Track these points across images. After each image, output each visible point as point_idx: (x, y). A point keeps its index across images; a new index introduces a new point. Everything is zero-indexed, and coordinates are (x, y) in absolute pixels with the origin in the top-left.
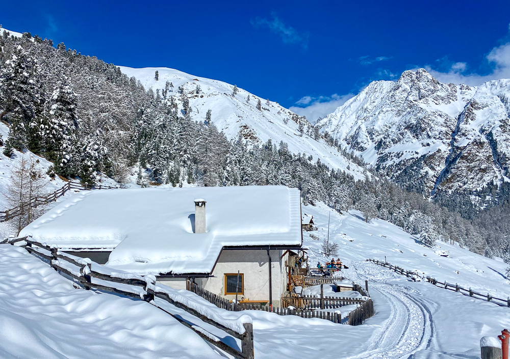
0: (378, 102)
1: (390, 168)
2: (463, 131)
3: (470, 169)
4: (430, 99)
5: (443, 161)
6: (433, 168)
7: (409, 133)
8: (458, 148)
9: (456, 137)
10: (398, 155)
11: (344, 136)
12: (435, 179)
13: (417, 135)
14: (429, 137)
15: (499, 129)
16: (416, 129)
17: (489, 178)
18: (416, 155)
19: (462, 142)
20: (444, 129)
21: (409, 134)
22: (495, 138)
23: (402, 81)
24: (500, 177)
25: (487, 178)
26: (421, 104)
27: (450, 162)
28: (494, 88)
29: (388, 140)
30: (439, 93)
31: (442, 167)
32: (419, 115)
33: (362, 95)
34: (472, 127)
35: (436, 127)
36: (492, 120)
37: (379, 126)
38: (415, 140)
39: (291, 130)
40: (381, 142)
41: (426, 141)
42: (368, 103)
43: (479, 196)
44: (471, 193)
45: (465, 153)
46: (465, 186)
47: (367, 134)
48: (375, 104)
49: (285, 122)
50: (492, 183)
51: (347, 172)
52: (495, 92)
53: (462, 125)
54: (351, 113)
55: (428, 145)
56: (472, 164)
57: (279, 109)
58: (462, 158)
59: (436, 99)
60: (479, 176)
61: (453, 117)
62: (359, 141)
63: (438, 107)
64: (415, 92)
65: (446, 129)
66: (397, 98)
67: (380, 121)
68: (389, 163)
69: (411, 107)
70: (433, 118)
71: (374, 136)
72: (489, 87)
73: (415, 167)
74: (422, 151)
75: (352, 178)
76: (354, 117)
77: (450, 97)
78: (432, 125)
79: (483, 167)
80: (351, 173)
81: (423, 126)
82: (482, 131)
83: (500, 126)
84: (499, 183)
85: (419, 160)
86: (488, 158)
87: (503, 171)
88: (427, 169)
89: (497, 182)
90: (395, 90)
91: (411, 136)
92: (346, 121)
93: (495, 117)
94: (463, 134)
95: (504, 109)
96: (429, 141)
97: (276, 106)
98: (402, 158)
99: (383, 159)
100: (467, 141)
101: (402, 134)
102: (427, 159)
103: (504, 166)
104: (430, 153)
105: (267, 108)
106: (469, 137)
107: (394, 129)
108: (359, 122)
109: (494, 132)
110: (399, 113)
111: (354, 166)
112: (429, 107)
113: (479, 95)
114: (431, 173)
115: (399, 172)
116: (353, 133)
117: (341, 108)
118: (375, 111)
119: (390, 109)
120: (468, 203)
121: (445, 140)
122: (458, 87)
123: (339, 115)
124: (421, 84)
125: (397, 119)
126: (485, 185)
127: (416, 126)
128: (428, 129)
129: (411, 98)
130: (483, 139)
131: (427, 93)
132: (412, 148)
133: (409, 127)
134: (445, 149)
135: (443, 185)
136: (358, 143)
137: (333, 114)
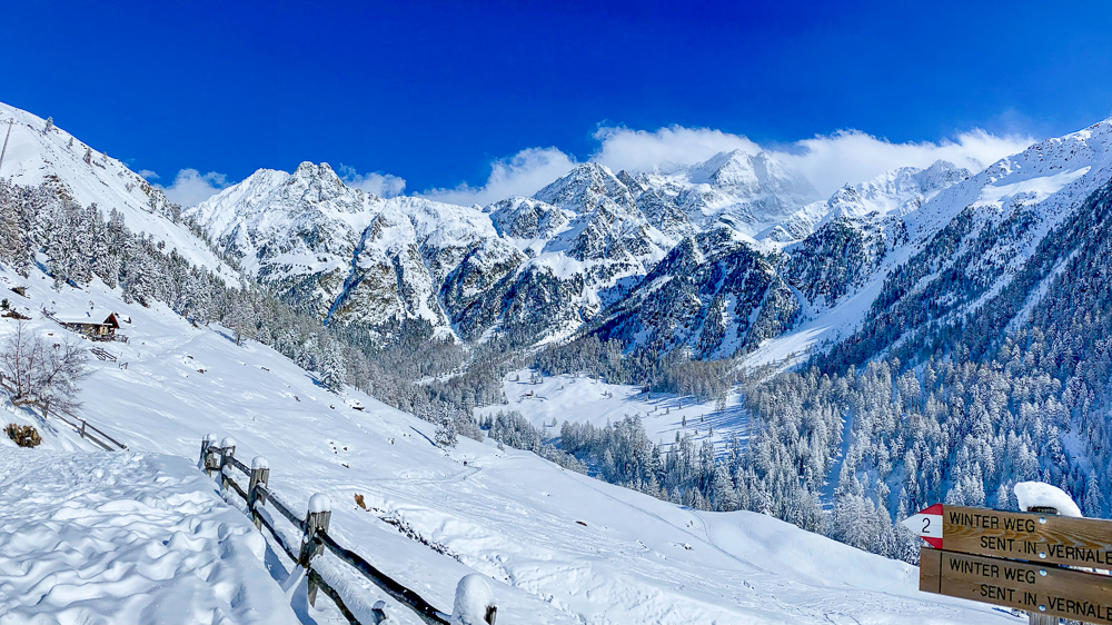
0: (264, 195)
1: (274, 284)
2: (368, 250)
3: (372, 298)
4: (332, 204)
5: (342, 283)
6: (328, 291)
7: (301, 240)
8: (360, 269)
9: (359, 256)
10: (286, 268)
11: (217, 235)
12: (329, 305)
13: (312, 246)
14: (327, 251)
15: (407, 254)
16: (312, 238)
17: (391, 311)
18: (308, 272)
19: (365, 263)
20: (346, 244)
21: (302, 243)
22: (401, 264)
23: (298, 174)
24: (403, 312)
25: (390, 311)
26: (321, 207)
27: (350, 285)
28: (404, 205)
29: (274, 246)
30: (343, 198)
31: (340, 290)
32: (317, 220)
33: (246, 184)
34: (378, 246)
35: (336, 240)
36: (400, 243)
37: (263, 227)
38: (309, 252)
39: (137, 202)
40: (264, 248)
41: (323, 255)
42: (252, 196)
43: (380, 332)
44: (370, 327)
45: (368, 276)
46: (365, 318)
47: (248, 236)
48: (260, 198)
49: (129, 188)
50: (394, 317)
51: (216, 273)
52: (406, 210)
53: (367, 242)
54: (229, 205)
55: (325, 260)
56: (375, 292)
57: (123, 170)
58: (364, 282)
59: (339, 204)
60: (381, 307)
61: (358, 230)
62: (237, 243)
63: (340, 215)
64: (315, 191)
65: (349, 244)
66: (291, 194)
67: (266, 220)
68: (273, 276)
69: (307, 209)
70: (334, 228)
71: (256, 240)
72: (399, 203)
73: (306, 287)
74: (317, 267)
75: (223, 284)
76: (232, 211)
77: (356, 206)
78: (332, 236)
79: (386, 296)
80: (222, 276)
81: (321, 235)
82: (389, 253)
83: (409, 251)
84: (402, 319)
85: (312, 278)
86: (392, 287)
87: (407, 305)
88: (321, 290)
89: (400, 318)
90: (289, 184)
91: (304, 246)
92: (222, 214)
93: (404, 240)
94: (368, 254)
95: (413, 232)
96: (327, 256)
97: (117, 165)
98: (291, 273)
99: (265, 271)
100: (372, 263)
101: (293, 242)
102: (322, 278)
103: (408, 299)
104: (327, 272)
105: (103, 163)
106: (374, 258)
107: (283, 234)
108: (239, 218)
109: (401, 256)
110: (291, 215)
111: (226, 268)
112: (330, 212)
113: (388, 210)
114: (326, 296)
115: (285, 291)
116: (229, 232)
117: (216, 197)
118: (260, 207)
119: (281, 207)
120: (367, 337)
121: (345, 258)
122: (367, 195)
123: (213, 205)
124: (323, 183)
125: (289, 222)
126: (386, 318)
127: (312, 234)
128: (327, 240)
129: (308, 198)
130: (389, 263)
131: (329, 196)
132: (305, 261)
133: (303, 234)
134: (345, 269)
135: (339, 314)
136: (235, 246)
137: (206, 203)
